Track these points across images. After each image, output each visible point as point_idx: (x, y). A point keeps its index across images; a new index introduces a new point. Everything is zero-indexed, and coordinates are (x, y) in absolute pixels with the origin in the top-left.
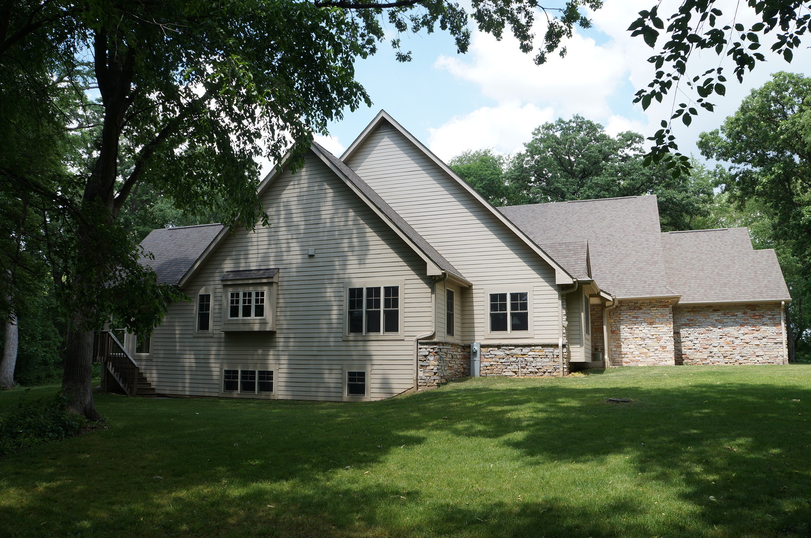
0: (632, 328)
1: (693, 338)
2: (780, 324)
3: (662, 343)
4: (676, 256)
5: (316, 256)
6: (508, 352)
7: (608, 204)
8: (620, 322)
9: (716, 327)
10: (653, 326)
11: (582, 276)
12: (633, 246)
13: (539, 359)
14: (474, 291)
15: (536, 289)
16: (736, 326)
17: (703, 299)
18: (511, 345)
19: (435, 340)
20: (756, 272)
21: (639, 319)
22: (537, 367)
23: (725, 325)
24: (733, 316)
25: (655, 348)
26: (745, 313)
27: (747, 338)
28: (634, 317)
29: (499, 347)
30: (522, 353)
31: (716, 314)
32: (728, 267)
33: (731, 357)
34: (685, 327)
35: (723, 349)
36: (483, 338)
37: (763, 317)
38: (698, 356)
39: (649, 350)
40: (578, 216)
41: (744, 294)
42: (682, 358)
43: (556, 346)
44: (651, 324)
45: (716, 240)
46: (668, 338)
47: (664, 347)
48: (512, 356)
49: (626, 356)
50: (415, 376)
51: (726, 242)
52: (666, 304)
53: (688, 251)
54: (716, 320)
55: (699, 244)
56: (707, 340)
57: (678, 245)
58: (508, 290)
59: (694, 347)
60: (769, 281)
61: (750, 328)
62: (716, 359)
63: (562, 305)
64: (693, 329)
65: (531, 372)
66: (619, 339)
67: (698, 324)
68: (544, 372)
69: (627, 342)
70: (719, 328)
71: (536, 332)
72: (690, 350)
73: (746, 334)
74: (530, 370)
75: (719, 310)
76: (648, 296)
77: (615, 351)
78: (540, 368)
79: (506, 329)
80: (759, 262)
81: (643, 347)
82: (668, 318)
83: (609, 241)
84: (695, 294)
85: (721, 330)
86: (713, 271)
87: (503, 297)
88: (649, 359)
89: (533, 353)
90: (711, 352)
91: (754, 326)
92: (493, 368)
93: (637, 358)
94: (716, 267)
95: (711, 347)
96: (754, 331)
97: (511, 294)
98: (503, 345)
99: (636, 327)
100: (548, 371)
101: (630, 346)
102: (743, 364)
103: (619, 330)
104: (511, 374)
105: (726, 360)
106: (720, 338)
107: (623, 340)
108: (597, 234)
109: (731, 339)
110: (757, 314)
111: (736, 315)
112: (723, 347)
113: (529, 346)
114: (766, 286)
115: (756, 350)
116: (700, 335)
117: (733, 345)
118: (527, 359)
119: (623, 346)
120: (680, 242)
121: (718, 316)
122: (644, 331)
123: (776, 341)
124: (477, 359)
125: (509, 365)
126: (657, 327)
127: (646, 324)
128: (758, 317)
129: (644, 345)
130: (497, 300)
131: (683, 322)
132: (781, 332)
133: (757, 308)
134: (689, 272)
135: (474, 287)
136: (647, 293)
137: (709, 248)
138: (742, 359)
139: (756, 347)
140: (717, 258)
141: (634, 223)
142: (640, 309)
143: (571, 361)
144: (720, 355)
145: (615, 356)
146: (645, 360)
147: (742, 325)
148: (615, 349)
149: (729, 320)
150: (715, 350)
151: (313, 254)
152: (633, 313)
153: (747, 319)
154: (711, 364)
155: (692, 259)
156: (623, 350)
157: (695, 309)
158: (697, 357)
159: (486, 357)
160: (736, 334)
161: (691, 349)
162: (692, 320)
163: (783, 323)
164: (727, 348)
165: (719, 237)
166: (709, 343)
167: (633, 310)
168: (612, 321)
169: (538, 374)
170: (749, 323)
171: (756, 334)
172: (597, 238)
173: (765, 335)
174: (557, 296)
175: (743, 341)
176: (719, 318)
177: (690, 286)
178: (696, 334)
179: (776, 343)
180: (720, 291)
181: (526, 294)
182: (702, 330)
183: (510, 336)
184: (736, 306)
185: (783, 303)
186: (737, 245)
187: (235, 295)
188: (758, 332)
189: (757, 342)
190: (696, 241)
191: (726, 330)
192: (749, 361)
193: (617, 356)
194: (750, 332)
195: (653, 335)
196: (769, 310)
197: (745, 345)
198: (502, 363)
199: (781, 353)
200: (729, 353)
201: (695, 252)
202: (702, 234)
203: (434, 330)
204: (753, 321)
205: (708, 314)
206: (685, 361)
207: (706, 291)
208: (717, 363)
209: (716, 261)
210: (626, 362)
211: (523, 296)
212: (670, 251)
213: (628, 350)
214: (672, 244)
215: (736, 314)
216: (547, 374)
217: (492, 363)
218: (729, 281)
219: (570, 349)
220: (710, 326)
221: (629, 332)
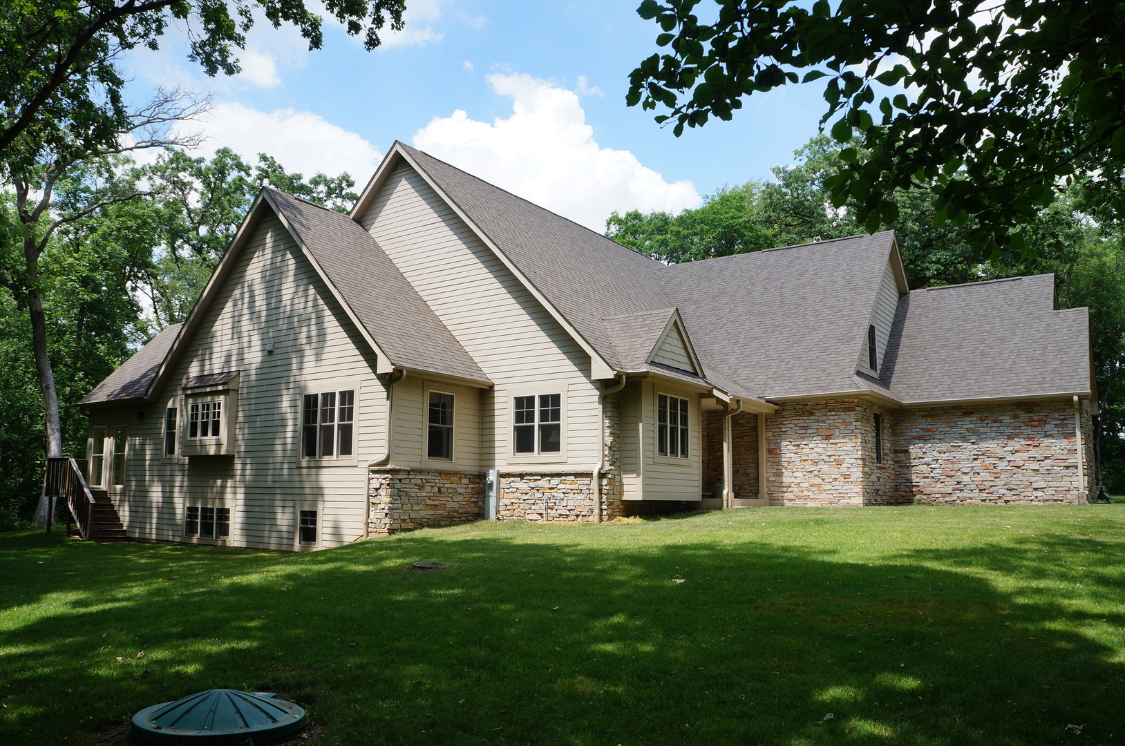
0: (798, 445)
1: (930, 460)
2: (1074, 435)
3: (843, 469)
4: (927, 327)
5: (275, 352)
6: (532, 485)
7: (818, 250)
8: (780, 435)
9: (966, 440)
10: (831, 441)
11: (637, 367)
12: (829, 314)
13: (571, 496)
14: (496, 394)
15: (572, 387)
16: (999, 439)
17: (944, 395)
18: (536, 474)
19: (389, 467)
20: (1045, 348)
21: (810, 431)
22: (569, 508)
23: (981, 437)
24: (995, 422)
25: (833, 476)
26: (1015, 417)
27: (1019, 458)
28: (802, 428)
29: (521, 476)
30: (550, 486)
31: (967, 419)
32: (1002, 341)
33: (991, 490)
34: (917, 441)
35: (979, 478)
36: (504, 463)
37: (1045, 422)
38: (938, 488)
39: (823, 480)
40: (769, 272)
41: (1014, 384)
42: (912, 492)
43: (589, 475)
44: (828, 437)
45: (997, 297)
46: (853, 461)
47: (846, 476)
48: (538, 490)
49: (790, 489)
50: (364, 517)
51: (1012, 300)
52: (850, 405)
53: (947, 317)
54: (968, 430)
55: (968, 305)
56: (953, 463)
57: (935, 309)
58: (537, 390)
59: (932, 475)
60: (1062, 362)
61: (1024, 443)
62: (966, 494)
63: (604, 412)
64: (930, 445)
65: (560, 515)
66: (778, 463)
67: (938, 437)
68: (578, 516)
69: (791, 467)
70: (973, 443)
71: (570, 454)
72: (925, 480)
73: (1017, 451)
74: (559, 512)
75: (972, 413)
76: (819, 393)
77: (773, 482)
78: (572, 510)
79: (532, 450)
80: (1056, 331)
81: (815, 476)
82: (853, 427)
83: (796, 308)
84: (935, 387)
85: (976, 447)
86: (977, 349)
87: (530, 400)
88: (824, 495)
89: (563, 486)
90: (958, 483)
91: (1030, 439)
92: (514, 507)
93: (805, 493)
94: (983, 341)
95: (959, 473)
96: (1031, 448)
97: (541, 397)
98: (527, 474)
99: (804, 443)
100: (583, 513)
101: (795, 474)
102: (1012, 503)
103: (779, 447)
104: (536, 517)
105: (984, 495)
106: (975, 459)
107: (786, 464)
108: (783, 298)
109: (991, 461)
110: (1035, 418)
111: (1001, 421)
112: (978, 474)
113: (559, 475)
114: (1054, 371)
115: (1033, 479)
116: (942, 455)
117: (995, 471)
118: (555, 494)
119: (786, 473)
120: (939, 303)
121: (971, 422)
122: (816, 450)
123: (1066, 464)
124: (493, 494)
125: (534, 504)
126: (836, 444)
127: (820, 438)
128: (1036, 423)
129: (816, 473)
130: (524, 404)
131: (915, 434)
132: (1075, 447)
133: (1036, 408)
134: (937, 352)
135: (496, 388)
136: (820, 388)
137: (981, 312)
138: (1009, 494)
139: (1033, 474)
140: (988, 327)
141: (844, 278)
142: (812, 414)
143: (624, 498)
144: (973, 487)
145: (772, 489)
146: (817, 496)
147: (1010, 437)
148: (774, 479)
149: (988, 430)
150: (966, 479)
151: (272, 349)
152: (800, 421)
153: (1019, 428)
154: (958, 501)
155: (949, 330)
156: (784, 480)
157: (933, 413)
158: (936, 490)
159: (507, 491)
160: (999, 452)
161: (927, 477)
162: (928, 430)
163: (1078, 434)
164: (985, 475)
165: (1004, 293)
166: (956, 467)
167: (800, 416)
168: (770, 434)
169: (570, 519)
170: (1022, 433)
171: (1034, 452)
172: (782, 303)
173: (1048, 453)
174: (596, 399)
175: (1011, 464)
176: (973, 426)
177: (930, 376)
178: (935, 453)
179: (1067, 467)
180: (977, 381)
181: (558, 396)
182: (944, 446)
183: (537, 460)
184: (1000, 405)
185: (1076, 398)
186: (1028, 303)
187: (195, 408)
188: (1038, 449)
189: (1035, 466)
190: (964, 300)
191: (984, 445)
192: (1022, 497)
193: (776, 489)
194: (1023, 448)
195: (830, 456)
196: (1056, 410)
197: (1015, 470)
198: (524, 500)
199: (1075, 484)
200: (988, 484)
201: (958, 318)
202: (978, 288)
203: (386, 452)
204: (1029, 430)
205: (955, 420)
206: (918, 497)
207: (954, 381)
208: (969, 501)
209: (987, 331)
210: (790, 500)
211: (556, 399)
212: (919, 319)
213: (793, 480)
214: (927, 307)
215: (1000, 418)
216: (580, 517)
217: (513, 501)
218: (997, 364)
219: (624, 480)
220: (957, 439)
221: (794, 451)
